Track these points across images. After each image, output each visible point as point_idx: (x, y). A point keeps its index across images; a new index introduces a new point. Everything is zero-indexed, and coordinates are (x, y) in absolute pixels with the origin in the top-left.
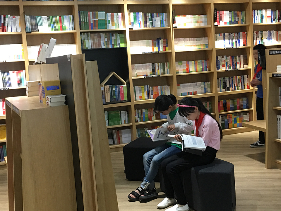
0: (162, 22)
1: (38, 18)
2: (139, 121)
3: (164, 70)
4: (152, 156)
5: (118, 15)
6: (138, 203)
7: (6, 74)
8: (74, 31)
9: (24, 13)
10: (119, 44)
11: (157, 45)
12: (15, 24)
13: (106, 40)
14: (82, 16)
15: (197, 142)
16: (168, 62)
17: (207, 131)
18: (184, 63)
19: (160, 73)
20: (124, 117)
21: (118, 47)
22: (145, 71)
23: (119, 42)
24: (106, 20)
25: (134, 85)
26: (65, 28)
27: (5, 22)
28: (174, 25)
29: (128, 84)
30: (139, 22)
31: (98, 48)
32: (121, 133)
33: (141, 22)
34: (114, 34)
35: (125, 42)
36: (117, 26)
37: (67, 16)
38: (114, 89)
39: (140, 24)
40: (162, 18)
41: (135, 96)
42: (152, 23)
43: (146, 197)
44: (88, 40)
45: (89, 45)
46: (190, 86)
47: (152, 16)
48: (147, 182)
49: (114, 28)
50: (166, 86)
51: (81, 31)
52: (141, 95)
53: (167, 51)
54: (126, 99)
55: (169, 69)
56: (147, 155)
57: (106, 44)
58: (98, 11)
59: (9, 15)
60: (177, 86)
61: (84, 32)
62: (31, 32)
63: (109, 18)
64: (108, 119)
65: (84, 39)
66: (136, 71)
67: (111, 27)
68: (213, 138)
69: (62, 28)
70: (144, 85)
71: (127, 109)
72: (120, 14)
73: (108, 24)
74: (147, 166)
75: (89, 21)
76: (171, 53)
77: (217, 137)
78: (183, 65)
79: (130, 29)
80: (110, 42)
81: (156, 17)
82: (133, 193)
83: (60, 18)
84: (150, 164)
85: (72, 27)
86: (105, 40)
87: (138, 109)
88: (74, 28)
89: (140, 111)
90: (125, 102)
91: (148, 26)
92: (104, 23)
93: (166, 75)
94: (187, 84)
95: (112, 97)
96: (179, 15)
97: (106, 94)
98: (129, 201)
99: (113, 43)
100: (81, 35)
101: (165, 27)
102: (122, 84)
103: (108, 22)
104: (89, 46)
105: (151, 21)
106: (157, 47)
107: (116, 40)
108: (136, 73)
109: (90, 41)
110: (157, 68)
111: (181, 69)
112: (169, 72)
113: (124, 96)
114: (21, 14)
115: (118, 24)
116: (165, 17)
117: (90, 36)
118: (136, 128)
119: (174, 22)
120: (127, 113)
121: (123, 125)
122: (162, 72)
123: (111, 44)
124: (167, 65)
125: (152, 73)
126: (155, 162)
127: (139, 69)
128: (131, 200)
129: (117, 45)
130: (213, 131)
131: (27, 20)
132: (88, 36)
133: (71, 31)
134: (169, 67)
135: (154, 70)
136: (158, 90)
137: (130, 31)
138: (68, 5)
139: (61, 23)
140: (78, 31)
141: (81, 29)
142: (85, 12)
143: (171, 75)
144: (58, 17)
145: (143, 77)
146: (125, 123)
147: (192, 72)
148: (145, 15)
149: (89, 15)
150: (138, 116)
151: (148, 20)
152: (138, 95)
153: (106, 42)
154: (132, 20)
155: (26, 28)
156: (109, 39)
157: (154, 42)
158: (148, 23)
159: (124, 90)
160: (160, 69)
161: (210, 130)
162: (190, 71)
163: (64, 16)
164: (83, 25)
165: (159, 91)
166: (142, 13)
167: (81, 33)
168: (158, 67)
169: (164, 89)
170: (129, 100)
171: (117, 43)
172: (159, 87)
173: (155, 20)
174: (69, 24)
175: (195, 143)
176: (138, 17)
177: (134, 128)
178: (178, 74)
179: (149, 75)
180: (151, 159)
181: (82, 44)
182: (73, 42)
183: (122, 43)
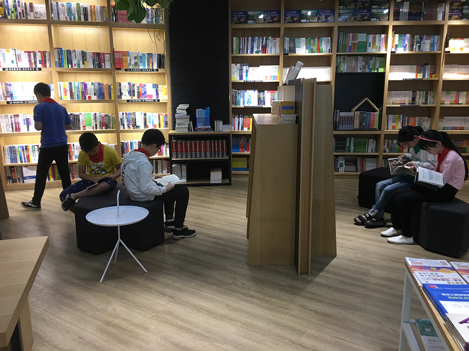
0: (432, 45)
1: (296, 40)
2: (387, 151)
3: (426, 100)
4: (385, 185)
5: (381, 37)
6: (363, 227)
7: (262, 93)
8: (330, 54)
9: (284, 35)
10: (378, 69)
11: (422, 71)
12: (275, 46)
13: (364, 63)
14: (341, 38)
15: (434, 176)
16: (433, 91)
17: (449, 167)
18: (454, 94)
19: (421, 102)
20: (372, 145)
21: (376, 71)
22: (403, 99)
23: (377, 66)
24: (366, 43)
25: (388, 114)
26: (322, 51)
27: (266, 44)
28: (447, 50)
29: (381, 111)
30: (405, 45)
31: (353, 72)
32: (366, 161)
33: (406, 45)
34: (374, 58)
35: (385, 67)
36: (378, 49)
37: (326, 38)
38: (365, 115)
39: (405, 47)
40: (434, 41)
41: (388, 125)
42: (420, 47)
43: (371, 223)
44: (344, 63)
45: (344, 68)
46: (456, 120)
47: (421, 39)
48: (375, 209)
49: (374, 51)
50: (426, 118)
51: (338, 53)
52: (394, 124)
53: (434, 78)
54: (376, 127)
55: (432, 99)
56: (380, 184)
57: (363, 68)
58: (359, 33)
59: (270, 37)
60: (439, 118)
61: (340, 55)
62: (288, 54)
63: (370, 40)
64: (354, 146)
65: (340, 63)
66: (392, 99)
67: (371, 50)
68: (454, 176)
69: (319, 50)
70: (400, 115)
71: (377, 138)
72: (383, 36)
73: (368, 47)
74: (378, 194)
75: (348, 44)
76: (438, 81)
77: (460, 175)
78: (451, 95)
79: (392, 52)
80: (367, 66)
81: (426, 39)
82: (360, 217)
83: (318, 40)
84: (381, 192)
85: (329, 49)
86: (362, 63)
87: (389, 139)
88: (330, 51)
89: (390, 142)
90: (375, 130)
91: (414, 50)
92: (365, 45)
93: (428, 105)
94: (453, 117)
95: (361, 123)
96: (455, 37)
97: (355, 120)
98: (354, 224)
99: (371, 67)
100: (337, 58)
101: (436, 51)
102: (375, 111)
103: (368, 45)
104: (344, 70)
105: (419, 44)
106: (422, 74)
107: (374, 65)
108: (392, 100)
109: (346, 64)
110: (418, 97)
111: (448, 101)
112: (432, 102)
113: (375, 124)
114: (281, 36)
115: (380, 47)
116: (436, 40)
117: (346, 60)
118: (383, 159)
119: (447, 45)
120: (375, 142)
121: (370, 153)
122: (424, 101)
123: (369, 68)
124: (431, 95)
125: (411, 102)
126: (387, 192)
127: (396, 97)
128: (357, 223)
129: (375, 70)
130: (455, 169)
131: (287, 41)
132: (344, 59)
133: (328, 53)
134: (433, 97)
135: (414, 99)
136: (415, 121)
137: (391, 55)
138: (327, 27)
139: (318, 45)
140: (334, 54)
141: (338, 52)
142: (345, 34)
143: (434, 105)
144: (316, 39)
145: (399, 105)
146: (372, 152)
147: (461, 104)
148: (413, 37)
149: (349, 37)
150: (388, 146)
151: (415, 43)
152: (391, 124)
153: (363, 66)
154: (396, 42)
155: (284, 50)
156: (367, 63)
157: (419, 68)
158: (414, 47)
159: (376, 118)
160: (421, 98)
161: (451, 167)
162: (459, 103)
163: (323, 38)
164: (341, 47)
165: (417, 123)
166: (409, 35)
167: (337, 55)
168: (420, 95)
169: (423, 121)
170: (380, 128)
171: (375, 68)
172: (417, 117)
173: (424, 43)
174: (327, 46)
175: (431, 178)
176: (404, 40)
177: (381, 158)
178: (443, 106)
179: (407, 104)
180: (384, 188)
181: (337, 68)
182: (328, 64)
183: (381, 67)
